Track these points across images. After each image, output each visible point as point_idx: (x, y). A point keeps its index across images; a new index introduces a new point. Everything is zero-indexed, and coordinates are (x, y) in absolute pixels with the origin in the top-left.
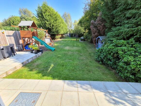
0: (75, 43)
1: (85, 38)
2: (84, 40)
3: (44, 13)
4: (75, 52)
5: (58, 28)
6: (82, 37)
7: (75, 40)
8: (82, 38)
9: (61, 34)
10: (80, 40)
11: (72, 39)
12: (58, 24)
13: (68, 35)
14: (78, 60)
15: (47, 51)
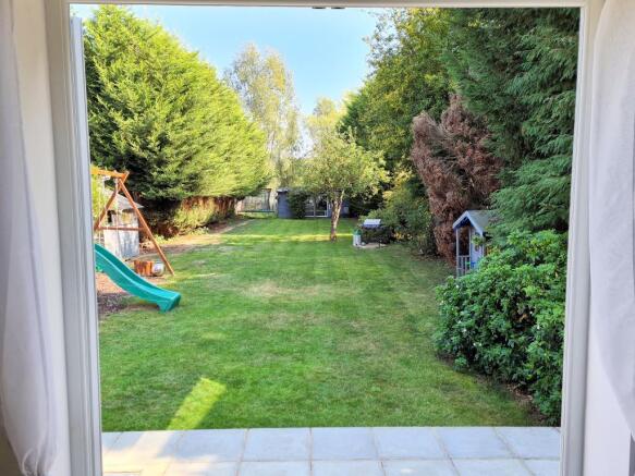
0: (318, 258)
1: (395, 220)
2: (383, 236)
3: (108, 64)
4: (312, 314)
5: (197, 158)
6: (373, 213)
7: (321, 236)
8: (371, 221)
9: (216, 199)
10: (356, 238)
11: (300, 233)
12: (196, 131)
13: (273, 201)
14: (331, 354)
15: (122, 313)
